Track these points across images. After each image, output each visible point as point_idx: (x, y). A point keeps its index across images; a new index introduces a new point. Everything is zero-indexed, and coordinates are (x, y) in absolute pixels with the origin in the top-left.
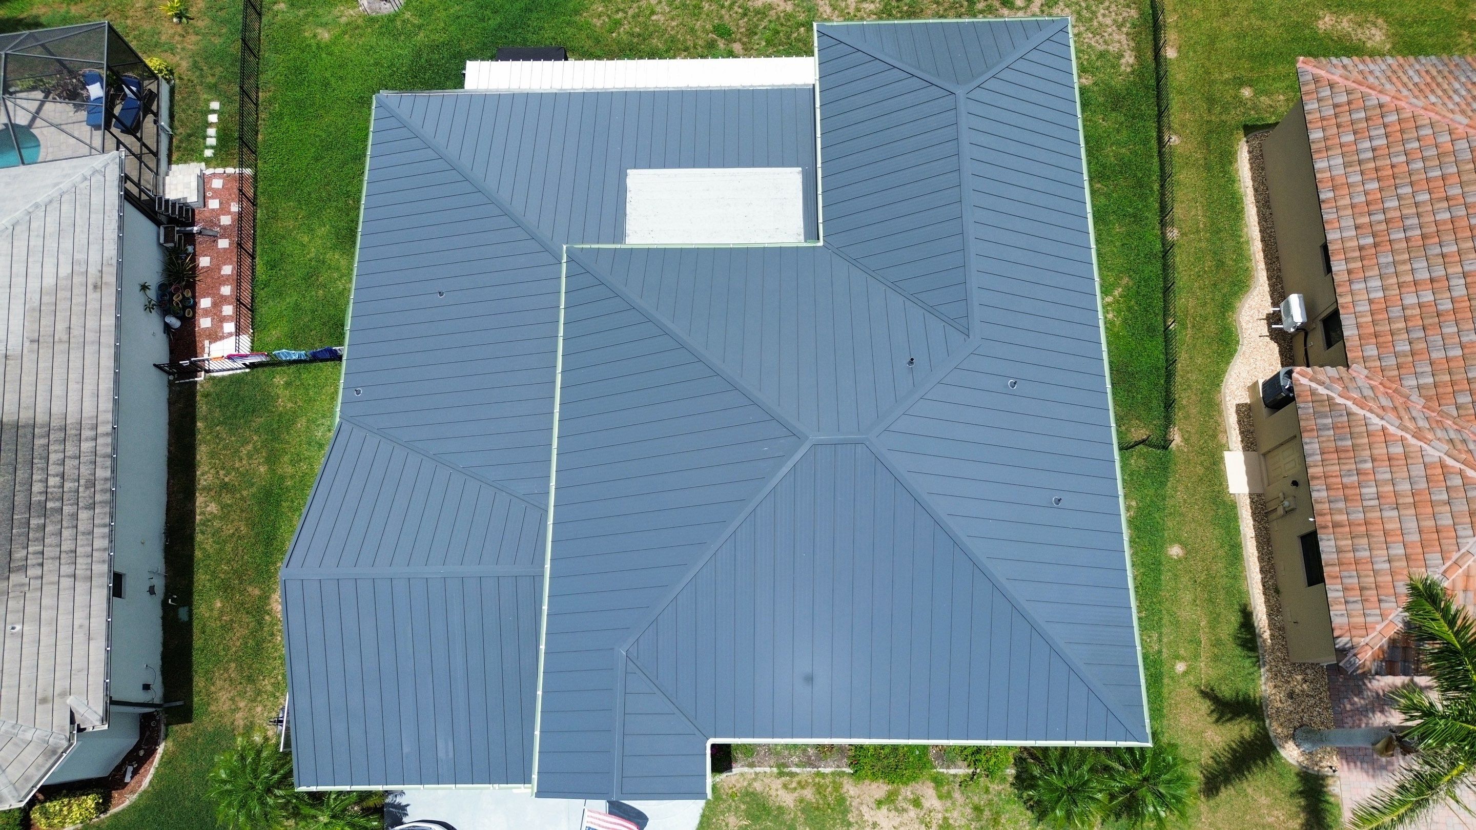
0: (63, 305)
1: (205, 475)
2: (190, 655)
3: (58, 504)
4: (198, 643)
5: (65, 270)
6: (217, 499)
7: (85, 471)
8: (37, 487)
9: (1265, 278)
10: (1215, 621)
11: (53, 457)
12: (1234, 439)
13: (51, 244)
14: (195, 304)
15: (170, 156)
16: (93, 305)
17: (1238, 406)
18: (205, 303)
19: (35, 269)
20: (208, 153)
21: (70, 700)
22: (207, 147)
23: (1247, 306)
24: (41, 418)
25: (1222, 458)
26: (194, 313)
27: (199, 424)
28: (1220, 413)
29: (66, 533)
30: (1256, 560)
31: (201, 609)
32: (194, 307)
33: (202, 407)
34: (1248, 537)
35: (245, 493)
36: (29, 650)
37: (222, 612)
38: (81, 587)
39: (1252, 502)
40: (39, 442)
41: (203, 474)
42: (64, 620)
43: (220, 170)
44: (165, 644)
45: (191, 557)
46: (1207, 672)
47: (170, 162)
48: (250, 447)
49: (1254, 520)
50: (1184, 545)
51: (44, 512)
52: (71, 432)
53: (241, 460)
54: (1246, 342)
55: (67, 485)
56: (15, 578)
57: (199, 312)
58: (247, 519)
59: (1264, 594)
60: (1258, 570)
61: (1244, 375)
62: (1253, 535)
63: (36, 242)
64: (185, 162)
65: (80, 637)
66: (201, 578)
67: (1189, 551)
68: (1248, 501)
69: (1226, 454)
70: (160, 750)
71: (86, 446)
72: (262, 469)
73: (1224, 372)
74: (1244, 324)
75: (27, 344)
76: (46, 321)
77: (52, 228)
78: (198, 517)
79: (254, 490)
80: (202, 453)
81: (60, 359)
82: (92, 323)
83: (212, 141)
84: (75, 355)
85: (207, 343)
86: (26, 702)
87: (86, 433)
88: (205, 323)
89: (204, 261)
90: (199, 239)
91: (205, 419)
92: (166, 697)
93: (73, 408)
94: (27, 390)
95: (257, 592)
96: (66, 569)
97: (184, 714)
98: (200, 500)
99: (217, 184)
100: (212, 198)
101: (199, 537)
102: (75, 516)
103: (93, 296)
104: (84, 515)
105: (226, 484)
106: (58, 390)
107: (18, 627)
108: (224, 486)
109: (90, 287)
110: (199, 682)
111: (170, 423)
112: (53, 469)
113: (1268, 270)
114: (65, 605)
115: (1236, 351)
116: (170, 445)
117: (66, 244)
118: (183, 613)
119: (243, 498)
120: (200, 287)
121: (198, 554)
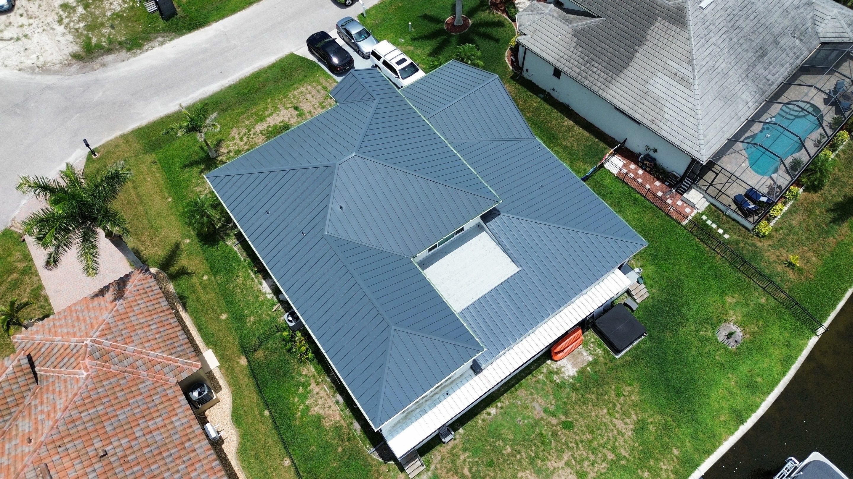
0: (654, 108)
1: (578, 129)
2: (527, 89)
3: (587, 66)
4: (529, 93)
5: (666, 116)
6: (567, 127)
7: (591, 79)
8: (597, 65)
9: (232, 462)
10: (198, 299)
11: (602, 74)
12: (218, 373)
13: (680, 118)
14: (643, 169)
15: (715, 206)
16: (647, 116)
17: (221, 390)
18: (640, 172)
19: (674, 108)
20: (704, 217)
21: (529, 36)
22: (708, 219)
23: (235, 442)
24: (618, 79)
25: (219, 362)
26: (640, 167)
27: (597, 140)
28: (228, 382)
29: (576, 63)
30: (190, 329)
31: (538, 100)
32: (641, 167)
33: (602, 144)
34: (197, 336)
35: (561, 134)
36: (551, 36)
37: (532, 104)
38: (557, 57)
39: (200, 351)
40: (611, 74)
41: (579, 129)
42: (552, 48)
43: (693, 215)
44: (537, 86)
45: (556, 109)
46: (195, 280)
47: (711, 204)
48: (575, 146)
49: (196, 344)
50: (221, 321)
51: (587, 62)
52: (607, 83)
53: (573, 140)
54: (229, 422)
55: (590, 72)
56: (574, 44)
57: (639, 168)
58: (552, 128)
59: (182, 318)
60: (188, 326)
61: (224, 406)
62: (195, 338)
63: (684, 115)
64: (707, 208)
65: (544, 48)
66: (547, 106)
67: (218, 319)
68: (202, 350)
69: (218, 364)
70: (511, 67)
71: (599, 84)
72: (564, 143)
73: (233, 402)
74: (233, 431)
75: (647, 90)
76: (651, 100)
77: (686, 122)
78: (566, 118)
79: (560, 136)
80: (587, 134)
81: (634, 95)
82: (640, 111)
83: (709, 222)
84: (633, 100)
85: (625, 162)
86: (538, 27)
87: (603, 86)
88: (633, 166)
89: (658, 183)
90: (668, 189)
91: (597, 142)
92: (523, 78)
93: (615, 88)
94: (631, 81)
95: (528, 115)
96: (566, 56)
97: (513, 78)
98: (571, 123)
99: (688, 210)
100: (683, 204)
101: (560, 114)
102: (579, 68)
103: (650, 118)
104: (578, 70)
105: (569, 132)
106: (624, 88)
107: (559, 37)
108: (569, 131)
109: (654, 119)
110: (518, 86)
111: (606, 134)
112: (599, 72)
113: (232, 468)
114: (555, 50)
115: (232, 415)
116: (598, 129)
117: (676, 123)
118: (542, 96)
119: (560, 132)
120: (648, 175)
121: (555, 111)
